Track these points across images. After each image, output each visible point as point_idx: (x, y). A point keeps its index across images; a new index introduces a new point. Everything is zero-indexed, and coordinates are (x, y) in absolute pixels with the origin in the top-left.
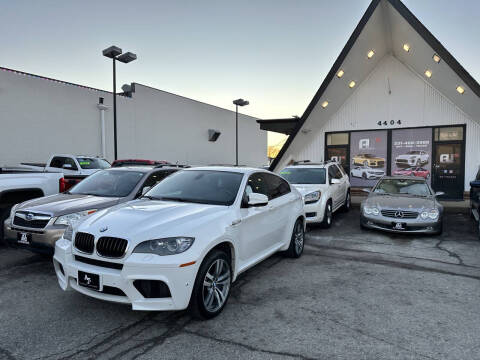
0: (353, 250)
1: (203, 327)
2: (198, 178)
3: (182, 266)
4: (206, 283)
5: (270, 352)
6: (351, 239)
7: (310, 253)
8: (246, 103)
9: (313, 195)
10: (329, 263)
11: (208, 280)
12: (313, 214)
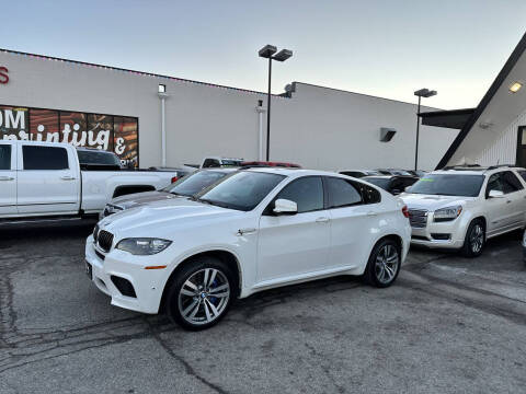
0: (477, 290)
1: (178, 337)
3: (147, 268)
4: (183, 291)
5: (204, 381)
6: (492, 276)
7: (407, 284)
8: (432, 93)
9: (449, 210)
10: (417, 300)
11: (187, 288)
12: (446, 236)
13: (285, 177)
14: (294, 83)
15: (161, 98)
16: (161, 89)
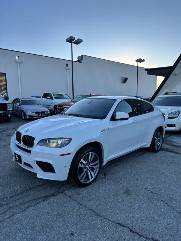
2: (90, 103)
3: (61, 155)
4: (81, 165)
7: (166, 150)
8: (144, 61)
9: (174, 113)
11: (83, 164)
12: (173, 125)
13: (115, 100)
14: (82, 56)
15: (17, 62)
16: (17, 58)
